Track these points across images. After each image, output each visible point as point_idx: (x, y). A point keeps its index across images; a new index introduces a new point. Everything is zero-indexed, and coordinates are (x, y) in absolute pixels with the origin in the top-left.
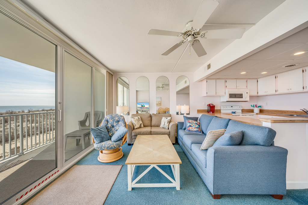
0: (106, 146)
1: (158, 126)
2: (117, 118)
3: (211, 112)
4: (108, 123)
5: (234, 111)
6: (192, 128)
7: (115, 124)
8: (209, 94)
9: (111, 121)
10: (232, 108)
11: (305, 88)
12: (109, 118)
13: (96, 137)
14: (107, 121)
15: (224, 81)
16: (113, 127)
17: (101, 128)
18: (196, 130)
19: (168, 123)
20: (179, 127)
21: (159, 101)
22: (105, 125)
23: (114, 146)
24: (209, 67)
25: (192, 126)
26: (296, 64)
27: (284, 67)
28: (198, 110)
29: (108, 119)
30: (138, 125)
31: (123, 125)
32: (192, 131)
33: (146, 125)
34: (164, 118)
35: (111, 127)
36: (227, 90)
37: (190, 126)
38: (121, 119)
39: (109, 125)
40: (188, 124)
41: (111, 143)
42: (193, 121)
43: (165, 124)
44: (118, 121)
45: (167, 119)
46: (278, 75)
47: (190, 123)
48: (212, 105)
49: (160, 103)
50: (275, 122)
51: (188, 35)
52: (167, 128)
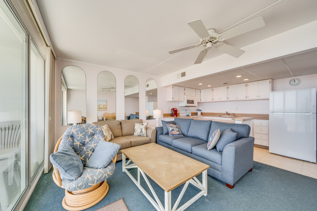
0: (96, 178)
1: (132, 134)
2: (90, 131)
3: (175, 116)
4: (73, 139)
5: (188, 114)
6: (175, 132)
7: (87, 140)
8: (175, 99)
9: (80, 135)
10: (186, 112)
11: (228, 98)
12: (77, 132)
13: (68, 170)
14: (72, 137)
15: (183, 88)
16: (84, 144)
17: (66, 151)
18: (178, 133)
19: (146, 130)
20: (159, 133)
21: (104, 105)
22: (70, 143)
23: (108, 175)
24: (183, 74)
25: (174, 129)
26: (228, 83)
27: (222, 84)
28: (164, 114)
29: (73, 133)
30: (110, 137)
31: (102, 139)
32: (175, 135)
33: (117, 135)
34: (138, 124)
35: (80, 146)
36: (185, 97)
37: (173, 130)
38: (98, 131)
39: (77, 143)
40: (171, 129)
41: (102, 171)
42: (173, 125)
43: (141, 131)
44: (93, 135)
45: (143, 125)
46: (214, 89)
47: (172, 127)
48: (176, 109)
49: (105, 107)
50: (244, 120)
51: (210, 41)
52: (146, 135)
